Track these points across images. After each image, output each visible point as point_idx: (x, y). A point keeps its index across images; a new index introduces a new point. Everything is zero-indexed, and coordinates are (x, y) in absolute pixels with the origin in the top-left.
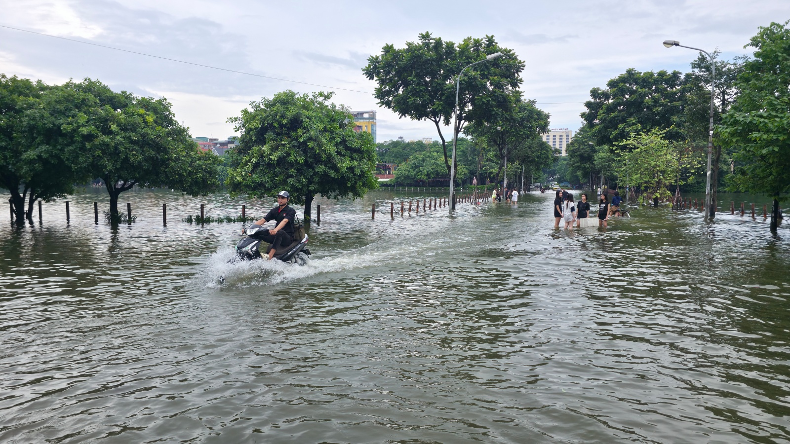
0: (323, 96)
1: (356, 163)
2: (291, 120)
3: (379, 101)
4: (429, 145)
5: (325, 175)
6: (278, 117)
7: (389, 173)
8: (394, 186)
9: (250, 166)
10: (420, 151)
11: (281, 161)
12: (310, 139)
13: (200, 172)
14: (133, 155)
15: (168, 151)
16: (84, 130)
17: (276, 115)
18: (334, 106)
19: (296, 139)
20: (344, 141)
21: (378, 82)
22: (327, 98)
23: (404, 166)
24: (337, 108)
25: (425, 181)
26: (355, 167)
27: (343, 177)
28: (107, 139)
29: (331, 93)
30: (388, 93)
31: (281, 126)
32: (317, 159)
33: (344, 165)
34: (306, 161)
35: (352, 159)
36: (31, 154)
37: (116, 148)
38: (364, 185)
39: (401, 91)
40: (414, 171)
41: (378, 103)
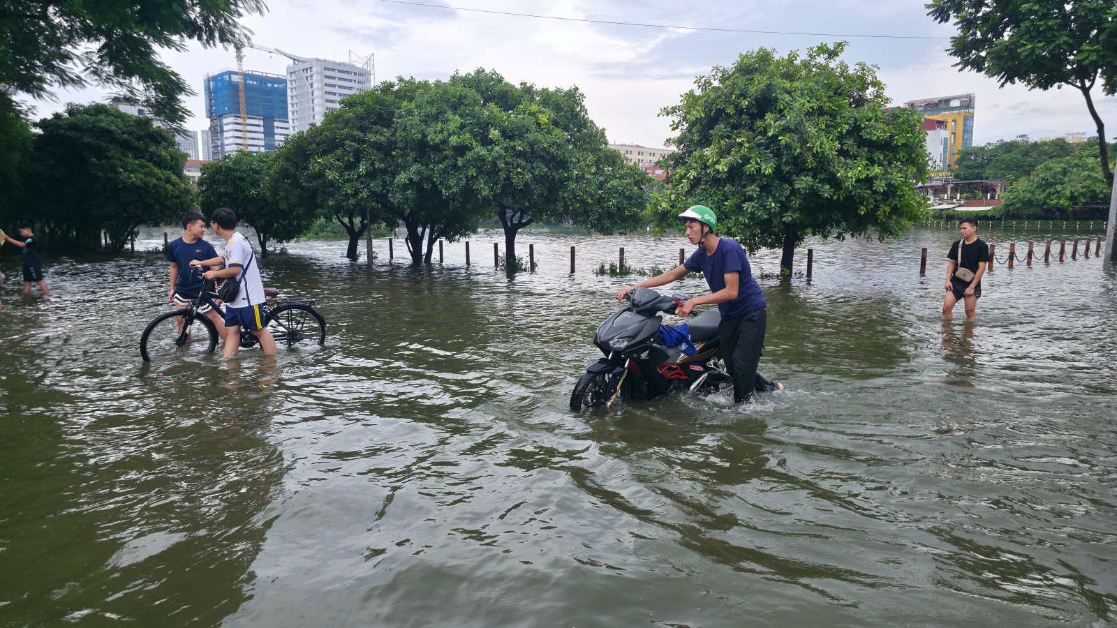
0: (825, 52)
1: (877, 170)
2: (756, 99)
3: (958, 60)
4: (1078, 145)
5: (813, 194)
6: (734, 97)
7: (993, 197)
8: (1000, 219)
9: (685, 185)
10: (1059, 156)
11: (735, 173)
12: (786, 130)
13: (614, 197)
14: (518, 173)
15: (568, 167)
16: (454, 140)
17: (732, 94)
18: (844, 68)
19: (764, 133)
20: (856, 130)
21: (960, 26)
22: (832, 54)
23: (1022, 185)
24: (851, 71)
25: (1066, 210)
26: (876, 177)
27: (849, 197)
28: (482, 151)
29: (840, 44)
30: (978, 45)
31: (740, 112)
32: (799, 166)
33: (850, 175)
34: (777, 170)
35: (872, 162)
36: (402, 178)
37: (495, 165)
38: (895, 210)
39: (1007, 35)
40: (1044, 191)
41: (957, 65)
